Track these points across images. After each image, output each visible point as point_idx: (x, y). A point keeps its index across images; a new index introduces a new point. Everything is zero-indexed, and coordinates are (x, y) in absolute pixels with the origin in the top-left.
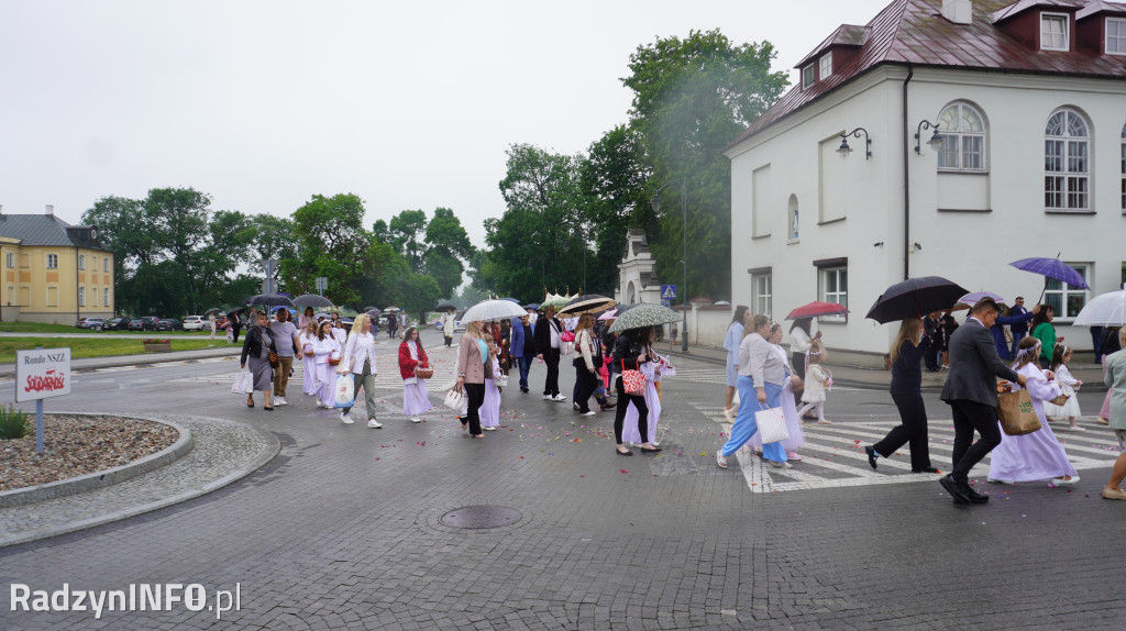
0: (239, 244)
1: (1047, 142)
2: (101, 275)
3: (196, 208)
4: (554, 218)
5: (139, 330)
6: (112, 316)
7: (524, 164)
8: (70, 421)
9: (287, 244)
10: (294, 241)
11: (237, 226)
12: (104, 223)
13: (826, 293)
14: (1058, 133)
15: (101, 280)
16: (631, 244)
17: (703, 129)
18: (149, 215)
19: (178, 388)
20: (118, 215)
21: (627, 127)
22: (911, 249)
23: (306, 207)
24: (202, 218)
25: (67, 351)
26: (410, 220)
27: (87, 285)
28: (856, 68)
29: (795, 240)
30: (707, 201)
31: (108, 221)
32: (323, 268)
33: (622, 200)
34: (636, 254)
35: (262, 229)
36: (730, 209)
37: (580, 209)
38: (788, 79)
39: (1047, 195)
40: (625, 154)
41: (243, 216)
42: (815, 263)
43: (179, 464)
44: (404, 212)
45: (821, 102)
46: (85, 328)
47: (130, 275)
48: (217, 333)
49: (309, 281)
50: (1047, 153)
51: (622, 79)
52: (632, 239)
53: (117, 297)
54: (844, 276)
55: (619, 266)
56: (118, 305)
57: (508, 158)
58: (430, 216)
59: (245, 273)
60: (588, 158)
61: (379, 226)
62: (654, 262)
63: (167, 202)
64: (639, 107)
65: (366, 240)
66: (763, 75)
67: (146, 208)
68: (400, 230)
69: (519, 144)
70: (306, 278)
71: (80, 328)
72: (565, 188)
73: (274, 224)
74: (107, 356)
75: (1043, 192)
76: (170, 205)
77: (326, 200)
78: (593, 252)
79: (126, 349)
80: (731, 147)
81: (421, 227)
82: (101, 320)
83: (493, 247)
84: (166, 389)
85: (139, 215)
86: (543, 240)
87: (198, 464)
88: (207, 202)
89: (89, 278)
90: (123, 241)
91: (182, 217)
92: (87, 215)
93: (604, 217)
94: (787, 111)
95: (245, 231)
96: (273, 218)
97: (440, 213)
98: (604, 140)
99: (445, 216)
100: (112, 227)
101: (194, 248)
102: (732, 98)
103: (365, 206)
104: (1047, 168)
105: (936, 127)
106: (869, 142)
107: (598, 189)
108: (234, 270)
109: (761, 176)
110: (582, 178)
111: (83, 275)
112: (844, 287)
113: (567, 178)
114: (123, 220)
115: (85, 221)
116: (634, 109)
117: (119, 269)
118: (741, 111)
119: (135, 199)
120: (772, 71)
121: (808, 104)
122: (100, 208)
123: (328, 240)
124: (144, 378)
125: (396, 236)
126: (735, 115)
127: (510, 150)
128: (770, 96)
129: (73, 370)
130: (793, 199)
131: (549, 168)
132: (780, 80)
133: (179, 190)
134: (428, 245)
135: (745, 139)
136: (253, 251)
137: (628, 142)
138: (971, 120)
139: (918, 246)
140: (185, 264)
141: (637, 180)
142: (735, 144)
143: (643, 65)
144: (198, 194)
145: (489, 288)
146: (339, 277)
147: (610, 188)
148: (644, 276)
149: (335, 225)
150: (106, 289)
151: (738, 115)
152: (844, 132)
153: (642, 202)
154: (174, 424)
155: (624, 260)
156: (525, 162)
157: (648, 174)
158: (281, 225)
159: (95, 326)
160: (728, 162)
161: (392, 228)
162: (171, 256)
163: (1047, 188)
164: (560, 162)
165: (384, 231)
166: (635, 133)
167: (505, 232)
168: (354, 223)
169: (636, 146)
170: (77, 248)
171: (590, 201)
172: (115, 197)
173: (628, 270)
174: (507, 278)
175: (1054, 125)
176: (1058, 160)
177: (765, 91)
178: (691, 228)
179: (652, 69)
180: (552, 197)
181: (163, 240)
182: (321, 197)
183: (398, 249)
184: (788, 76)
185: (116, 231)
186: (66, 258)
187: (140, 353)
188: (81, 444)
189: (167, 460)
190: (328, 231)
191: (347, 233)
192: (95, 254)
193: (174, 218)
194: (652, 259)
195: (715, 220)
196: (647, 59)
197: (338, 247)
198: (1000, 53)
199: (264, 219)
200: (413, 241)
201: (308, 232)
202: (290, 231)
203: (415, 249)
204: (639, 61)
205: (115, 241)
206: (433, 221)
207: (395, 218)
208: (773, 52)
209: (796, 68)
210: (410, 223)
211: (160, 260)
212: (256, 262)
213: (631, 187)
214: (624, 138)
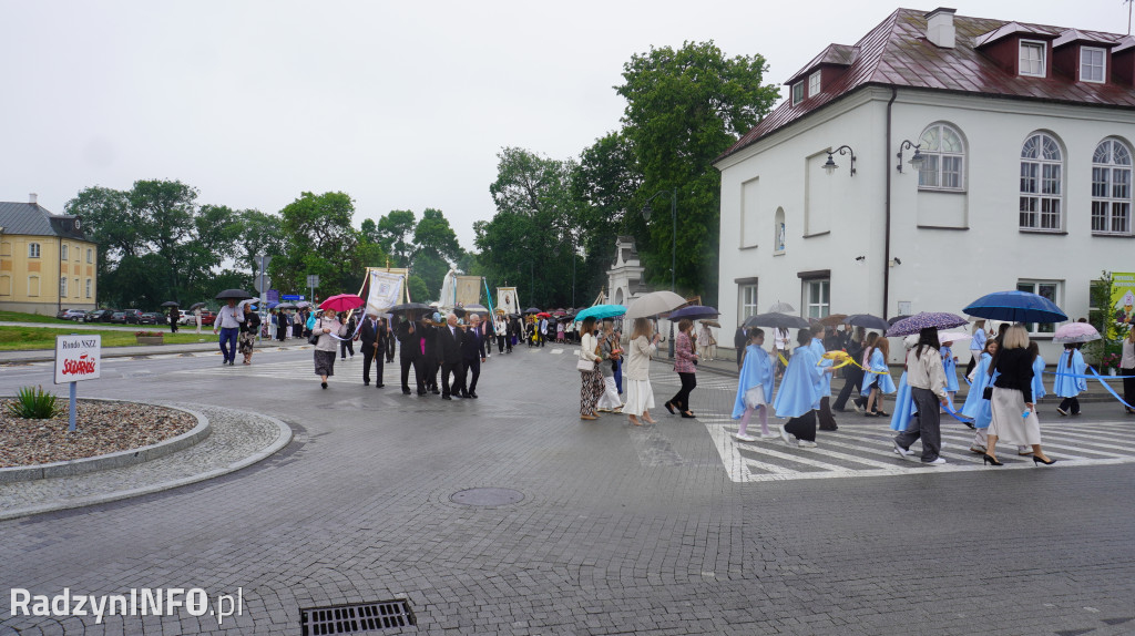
0: (224, 239)
1: (1023, 164)
2: (84, 266)
3: (181, 200)
4: (543, 223)
5: (122, 323)
6: (93, 308)
7: (515, 167)
10: (282, 238)
11: (224, 221)
12: (88, 213)
13: (809, 304)
14: (1033, 156)
15: (84, 270)
16: (620, 251)
17: (695, 139)
18: (135, 206)
19: (180, 379)
20: (102, 205)
21: (619, 134)
22: (891, 264)
23: (295, 205)
24: (188, 212)
26: (399, 221)
27: (69, 275)
28: (843, 88)
29: (781, 252)
30: (698, 210)
31: (92, 211)
32: (311, 265)
33: (612, 206)
34: (625, 261)
35: (249, 225)
36: (719, 219)
37: (570, 215)
38: (779, 93)
39: (1022, 216)
40: (616, 161)
41: (230, 211)
42: (800, 275)
44: (393, 212)
45: (809, 119)
46: (66, 319)
47: (114, 267)
48: (203, 328)
49: (297, 279)
50: (1022, 174)
51: (616, 88)
52: (621, 246)
53: (99, 288)
54: (827, 288)
55: (608, 273)
56: (100, 297)
57: (499, 161)
58: (419, 217)
59: (231, 268)
60: (579, 164)
61: (368, 225)
62: (643, 269)
63: (153, 194)
64: (632, 116)
65: (354, 239)
66: (755, 89)
67: (130, 200)
68: (389, 230)
69: (512, 148)
70: (293, 276)
71: (62, 318)
72: (556, 194)
73: (260, 220)
75: (1018, 212)
76: (156, 197)
77: (315, 198)
78: (582, 258)
79: (117, 341)
80: (721, 159)
81: (409, 228)
82: (83, 311)
83: (482, 250)
84: (167, 380)
85: (123, 207)
86: (532, 244)
87: (221, 446)
88: (194, 195)
89: (71, 269)
90: (106, 232)
91: (168, 210)
92: (70, 207)
93: (593, 223)
94: (776, 126)
95: (232, 226)
96: (259, 214)
97: (429, 214)
98: (596, 146)
99: (434, 217)
100: (95, 217)
101: (179, 242)
102: (724, 110)
103: (354, 205)
104: (1022, 189)
105: (917, 147)
106: (854, 159)
107: (589, 195)
108: (219, 265)
109: (749, 188)
110: (573, 184)
111: (66, 266)
112: (827, 299)
113: (557, 183)
114: (107, 212)
115: (69, 211)
116: (626, 117)
117: (102, 261)
118: (733, 122)
119: (120, 190)
120: (763, 84)
121: (796, 120)
122: (85, 198)
123: (316, 238)
124: (143, 368)
125: (384, 236)
126: (726, 126)
127: (502, 153)
128: (761, 109)
130: (780, 211)
131: (540, 173)
132: (771, 94)
133: (165, 183)
134: (417, 246)
135: (741, 149)
136: (240, 247)
137: (620, 149)
138: (951, 141)
139: (898, 261)
140: (170, 258)
141: (628, 188)
142: (726, 156)
143: (637, 74)
144: (185, 188)
146: (327, 276)
147: (601, 193)
148: (632, 283)
149: (324, 223)
150: (89, 280)
151: (730, 126)
152: (830, 149)
153: (632, 210)
154: (188, 411)
155: (613, 267)
156: (516, 166)
157: (638, 181)
158: (268, 221)
159: (77, 317)
160: (719, 173)
161: (381, 228)
162: (155, 248)
163: (1022, 207)
164: (552, 168)
165: (373, 231)
166: (627, 140)
167: (495, 236)
168: (344, 222)
169: (627, 154)
170: (60, 238)
171: (581, 206)
172: (99, 187)
173: (617, 277)
175: (1029, 148)
176: (1033, 182)
177: (756, 103)
178: (681, 237)
179: (646, 78)
180: (543, 202)
181: (148, 232)
182: (310, 194)
183: (386, 249)
184: (779, 89)
185: (99, 222)
186: (49, 248)
187: (132, 345)
188: (108, 425)
189: (192, 442)
190: (317, 229)
191: (336, 232)
192: (78, 245)
193: (159, 211)
194: (642, 265)
195: (705, 229)
196: (641, 68)
197: (325, 245)
198: (979, 78)
199: (251, 215)
200: (401, 242)
201: (296, 229)
202: (278, 227)
203: (403, 249)
204: (633, 70)
205: (98, 232)
206: (422, 221)
207: (383, 218)
208: (765, 65)
209: (786, 84)
210: (399, 223)
211: (144, 253)
212: (242, 258)
213: (621, 194)
214: (616, 145)
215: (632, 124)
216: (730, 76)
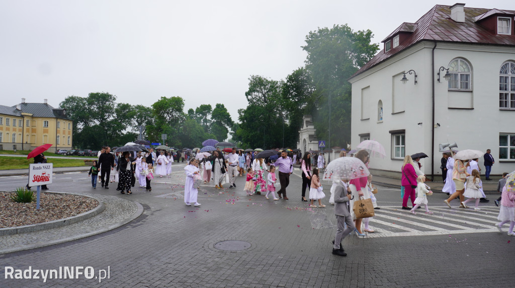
0: (128, 118)
1: (501, 77)
2: (67, 130)
3: (109, 101)
4: (270, 109)
5: (83, 155)
6: (71, 149)
7: (256, 84)
8: (51, 195)
9: (149, 119)
10: (153, 117)
11: (127, 110)
12: (69, 107)
13: (395, 146)
14: (506, 73)
15: (67, 133)
16: (305, 122)
17: (339, 70)
18: (89, 104)
20: (75, 104)
21: (304, 68)
22: (435, 126)
23: (158, 102)
24: (112, 106)
25: (51, 165)
26: (205, 109)
27: (61, 135)
28: (410, 43)
29: (381, 121)
30: (341, 103)
31: (71, 107)
32: (165, 130)
33: (301, 101)
34: (307, 126)
35: (138, 112)
36: (351, 106)
37: (282, 106)
38: (378, 47)
39: (501, 102)
40: (303, 80)
41: (130, 106)
42: (390, 132)
43: (98, 217)
44: (202, 105)
45: (394, 58)
46: (59, 154)
47: (80, 131)
49: (159, 136)
50: (500, 82)
51: (302, 47)
52: (305, 119)
53: (73, 140)
54: (404, 138)
55: (299, 132)
56: (74, 144)
57: (249, 81)
58: (214, 107)
59: (130, 131)
60: (286, 82)
61: (191, 111)
62: (315, 130)
63: (97, 99)
64: (310, 60)
65: (184, 118)
66: (367, 45)
67: (88, 101)
68: (200, 113)
69: (255, 76)
70: (157, 134)
71: (57, 154)
72: (275, 96)
73: (143, 109)
74: (68, 167)
75: (498, 100)
76: (98, 100)
77: (167, 99)
78: (288, 125)
79: (77, 164)
80: (352, 78)
81: (209, 112)
82: (66, 151)
83: (242, 122)
85: (84, 104)
86: (265, 119)
87: (107, 217)
88: (114, 99)
89: (61, 132)
90: (77, 116)
91: (103, 106)
92: (62, 104)
93: (293, 109)
94: (377, 62)
95: (131, 112)
96: (143, 107)
97: (218, 106)
98: (293, 74)
99: (220, 107)
100: (72, 109)
101: (108, 119)
102: (353, 56)
103: (184, 102)
104: (501, 89)
105: (447, 70)
106: (416, 76)
107: (290, 96)
108: (125, 130)
109: (365, 92)
110: (283, 91)
111: (59, 130)
112: (403, 143)
113: (276, 91)
114: (77, 107)
115: (61, 106)
116: (307, 60)
117: (75, 128)
118: (357, 61)
119: (83, 97)
120: (371, 43)
121: (387, 59)
122: (68, 101)
123: (168, 117)
124: (84, 177)
125: (198, 116)
126: (354, 63)
127: (251, 78)
128: (370, 55)
129: (53, 173)
130: (380, 102)
131: (268, 86)
132: (375, 48)
133: (102, 94)
134: (213, 121)
135: (358, 74)
136: (134, 122)
137: (304, 75)
138: (464, 66)
139: (439, 125)
140: (104, 127)
141: (308, 93)
142: (354, 77)
143: (312, 40)
144: (111, 96)
145: (240, 140)
146: (172, 134)
147: (296, 96)
148: (311, 137)
149: (171, 111)
150: (69, 137)
151: (356, 64)
152: (404, 72)
153: (310, 102)
155: (301, 129)
156: (257, 84)
157: (313, 90)
158: (147, 110)
159: (63, 153)
160: (350, 85)
161: (197, 112)
162: (98, 123)
163: (500, 98)
164: (273, 84)
165: (193, 114)
166: (308, 71)
167: (248, 115)
168: (180, 110)
169: (308, 77)
170: (57, 118)
171: (287, 101)
172: (74, 96)
173: (303, 133)
174: (248, 136)
175: (504, 69)
176: (506, 86)
177: (367, 52)
178: (333, 115)
179: (316, 42)
180: (269, 100)
181: (94, 116)
182: (165, 98)
183: (199, 122)
185: (74, 111)
186: (52, 123)
187: (83, 166)
188: (56, 206)
189: (93, 215)
190: (168, 113)
191: (176, 114)
192: (64, 121)
193: (100, 106)
194: (314, 128)
195: (344, 111)
196: (314, 37)
197: (172, 121)
198: (478, 36)
199: (140, 107)
200: (206, 119)
201: (159, 114)
202: (151, 113)
203: (206, 123)
204: (310, 39)
205: (73, 116)
206: (215, 109)
207: (198, 108)
208: (372, 35)
209: (382, 42)
210: (205, 110)
211: (93, 125)
212: (135, 126)
213: (306, 96)
214: (303, 73)
215: (310, 63)
216: (355, 40)
